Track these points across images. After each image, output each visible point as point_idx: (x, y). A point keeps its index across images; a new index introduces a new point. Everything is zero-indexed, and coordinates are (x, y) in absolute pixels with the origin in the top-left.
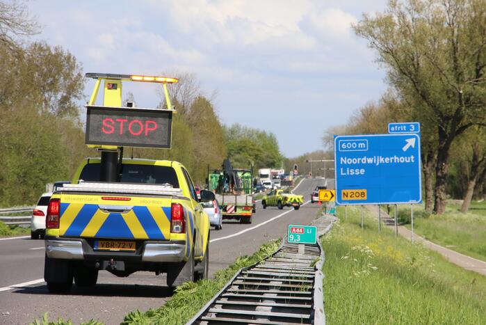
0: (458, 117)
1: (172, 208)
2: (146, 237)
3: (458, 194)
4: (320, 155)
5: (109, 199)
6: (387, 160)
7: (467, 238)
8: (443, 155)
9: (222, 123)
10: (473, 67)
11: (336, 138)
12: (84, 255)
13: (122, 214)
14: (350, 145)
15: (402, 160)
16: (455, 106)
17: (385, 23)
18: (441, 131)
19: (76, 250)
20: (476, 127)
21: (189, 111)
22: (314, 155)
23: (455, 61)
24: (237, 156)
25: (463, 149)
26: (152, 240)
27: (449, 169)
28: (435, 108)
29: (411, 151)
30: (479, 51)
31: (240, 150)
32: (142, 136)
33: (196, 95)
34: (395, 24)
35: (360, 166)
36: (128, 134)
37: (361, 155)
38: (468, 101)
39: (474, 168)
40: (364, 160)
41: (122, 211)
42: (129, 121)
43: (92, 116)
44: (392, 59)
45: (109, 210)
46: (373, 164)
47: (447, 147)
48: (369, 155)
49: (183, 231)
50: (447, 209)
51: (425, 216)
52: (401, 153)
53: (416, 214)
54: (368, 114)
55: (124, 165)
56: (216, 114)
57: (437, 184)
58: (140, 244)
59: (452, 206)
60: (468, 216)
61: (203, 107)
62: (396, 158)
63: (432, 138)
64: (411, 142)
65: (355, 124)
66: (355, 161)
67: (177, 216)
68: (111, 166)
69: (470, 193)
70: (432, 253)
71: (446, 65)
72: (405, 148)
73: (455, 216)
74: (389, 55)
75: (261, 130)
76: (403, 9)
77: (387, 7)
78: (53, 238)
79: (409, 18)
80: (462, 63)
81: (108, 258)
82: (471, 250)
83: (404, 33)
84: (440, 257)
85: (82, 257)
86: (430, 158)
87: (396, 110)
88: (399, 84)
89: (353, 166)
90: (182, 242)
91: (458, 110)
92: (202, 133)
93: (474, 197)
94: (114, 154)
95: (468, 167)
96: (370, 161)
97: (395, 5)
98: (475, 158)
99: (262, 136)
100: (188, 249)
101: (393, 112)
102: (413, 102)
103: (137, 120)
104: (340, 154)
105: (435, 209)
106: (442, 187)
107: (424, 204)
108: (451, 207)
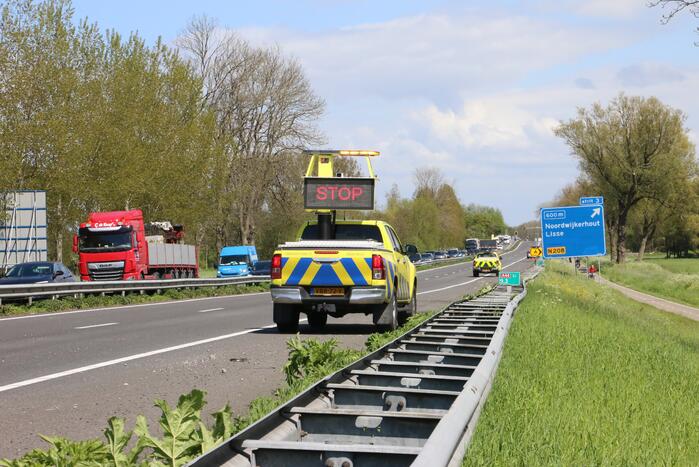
0: (632, 192)
1: (373, 258)
2: (353, 283)
3: (635, 248)
4: (535, 224)
5: (321, 253)
6: (580, 225)
7: (642, 279)
8: (623, 220)
9: (461, 203)
10: (642, 156)
11: (543, 211)
12: (303, 300)
13: (332, 265)
14: (552, 215)
15: (591, 224)
16: (630, 185)
17: (576, 126)
18: (620, 204)
19: (296, 296)
20: (646, 199)
21: (436, 196)
22: (530, 224)
23: (629, 152)
24: (473, 227)
25: (637, 215)
26: (357, 285)
27: (628, 230)
28: (615, 186)
29: (597, 218)
30: (646, 145)
31: (475, 222)
32: (350, 201)
33: (442, 183)
34: (583, 127)
35: (560, 230)
36: (338, 199)
37: (560, 222)
38: (639, 180)
39: (645, 229)
40: (563, 226)
41: (331, 262)
42: (339, 188)
43: (308, 186)
44: (582, 151)
45: (321, 262)
46: (570, 228)
47: (625, 214)
48: (567, 222)
49: (383, 277)
50: (627, 259)
51: (610, 265)
52: (590, 220)
53: (604, 264)
54: (568, 192)
55: (337, 225)
56: (458, 197)
57: (619, 242)
58: (348, 289)
59: (631, 257)
60: (641, 264)
61: (447, 191)
62: (586, 223)
63: (614, 208)
64: (597, 211)
65: (558, 200)
66: (556, 226)
67: (377, 265)
68: (326, 226)
69: (643, 248)
70: (614, 291)
71: (621, 155)
72: (592, 216)
73: (633, 264)
74: (581, 148)
75: (490, 207)
76: (589, 116)
77: (577, 115)
78: (277, 287)
79: (594, 122)
80: (634, 153)
81: (321, 302)
82: (644, 288)
83: (591, 133)
84: (620, 293)
85: (300, 302)
86: (613, 223)
87: (588, 188)
88: (588, 170)
89: (555, 230)
90: (383, 287)
91: (632, 188)
92: (447, 211)
93: (646, 251)
94: (328, 216)
95: (642, 228)
96: (567, 226)
97: (583, 113)
98: (646, 221)
99: (491, 211)
100: (389, 293)
101: (585, 190)
102: (599, 183)
103: (346, 187)
104: (545, 222)
105: (618, 261)
106: (623, 243)
107: (609, 256)
108: (629, 258)
